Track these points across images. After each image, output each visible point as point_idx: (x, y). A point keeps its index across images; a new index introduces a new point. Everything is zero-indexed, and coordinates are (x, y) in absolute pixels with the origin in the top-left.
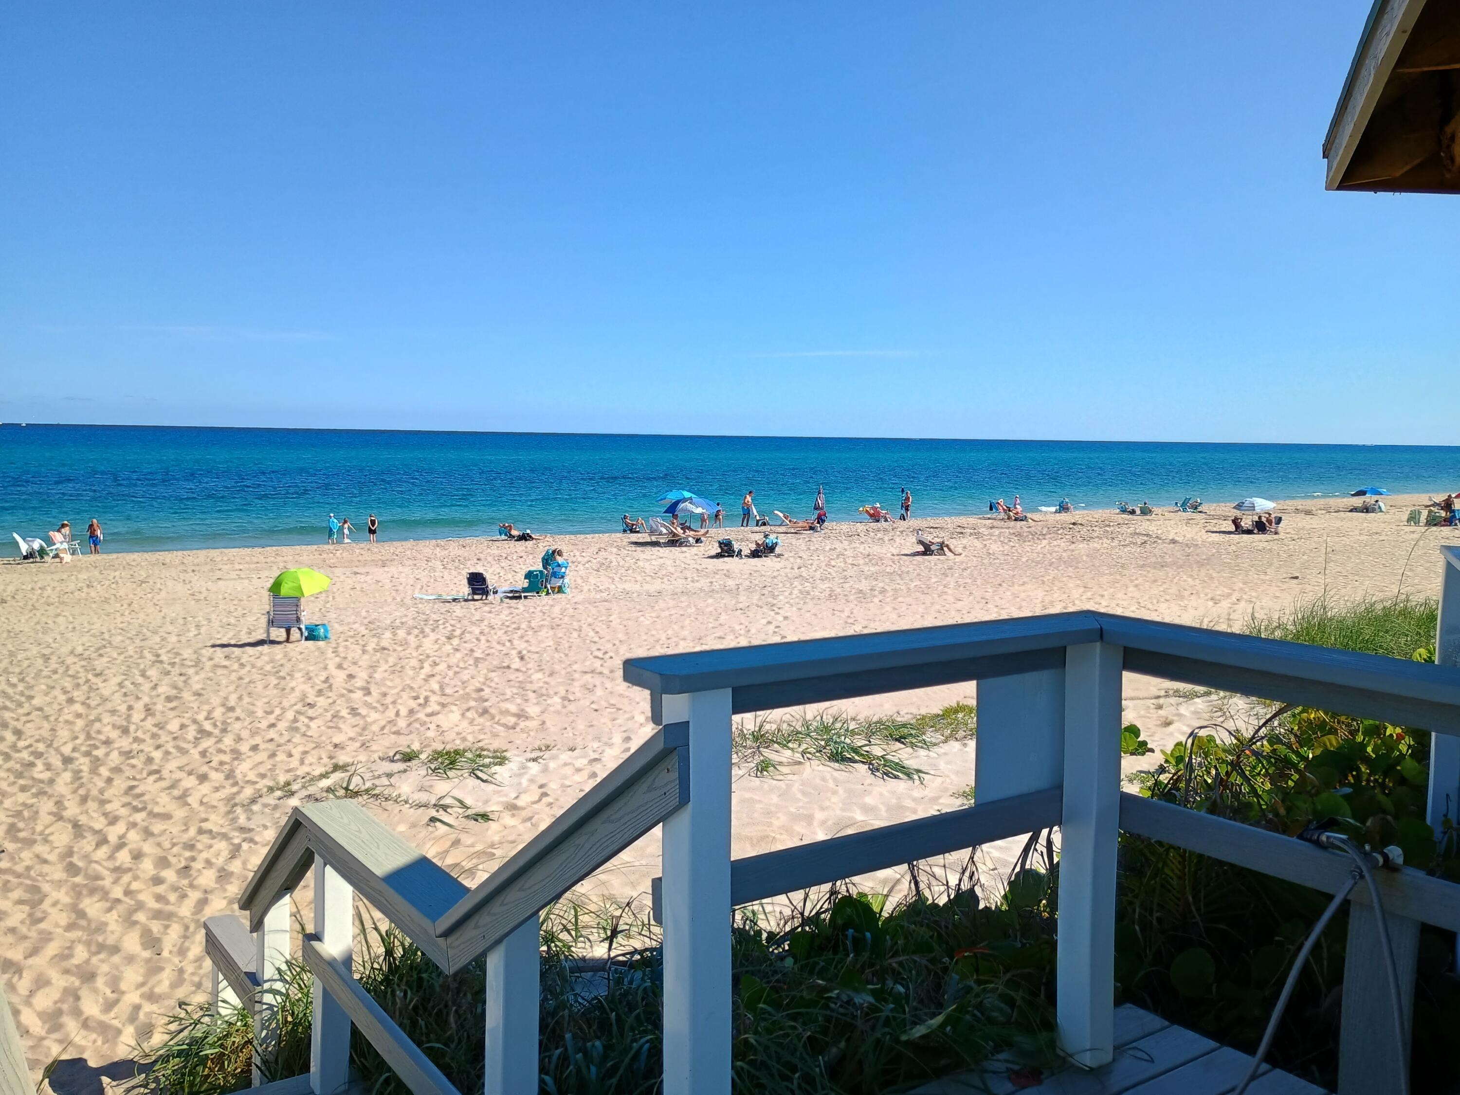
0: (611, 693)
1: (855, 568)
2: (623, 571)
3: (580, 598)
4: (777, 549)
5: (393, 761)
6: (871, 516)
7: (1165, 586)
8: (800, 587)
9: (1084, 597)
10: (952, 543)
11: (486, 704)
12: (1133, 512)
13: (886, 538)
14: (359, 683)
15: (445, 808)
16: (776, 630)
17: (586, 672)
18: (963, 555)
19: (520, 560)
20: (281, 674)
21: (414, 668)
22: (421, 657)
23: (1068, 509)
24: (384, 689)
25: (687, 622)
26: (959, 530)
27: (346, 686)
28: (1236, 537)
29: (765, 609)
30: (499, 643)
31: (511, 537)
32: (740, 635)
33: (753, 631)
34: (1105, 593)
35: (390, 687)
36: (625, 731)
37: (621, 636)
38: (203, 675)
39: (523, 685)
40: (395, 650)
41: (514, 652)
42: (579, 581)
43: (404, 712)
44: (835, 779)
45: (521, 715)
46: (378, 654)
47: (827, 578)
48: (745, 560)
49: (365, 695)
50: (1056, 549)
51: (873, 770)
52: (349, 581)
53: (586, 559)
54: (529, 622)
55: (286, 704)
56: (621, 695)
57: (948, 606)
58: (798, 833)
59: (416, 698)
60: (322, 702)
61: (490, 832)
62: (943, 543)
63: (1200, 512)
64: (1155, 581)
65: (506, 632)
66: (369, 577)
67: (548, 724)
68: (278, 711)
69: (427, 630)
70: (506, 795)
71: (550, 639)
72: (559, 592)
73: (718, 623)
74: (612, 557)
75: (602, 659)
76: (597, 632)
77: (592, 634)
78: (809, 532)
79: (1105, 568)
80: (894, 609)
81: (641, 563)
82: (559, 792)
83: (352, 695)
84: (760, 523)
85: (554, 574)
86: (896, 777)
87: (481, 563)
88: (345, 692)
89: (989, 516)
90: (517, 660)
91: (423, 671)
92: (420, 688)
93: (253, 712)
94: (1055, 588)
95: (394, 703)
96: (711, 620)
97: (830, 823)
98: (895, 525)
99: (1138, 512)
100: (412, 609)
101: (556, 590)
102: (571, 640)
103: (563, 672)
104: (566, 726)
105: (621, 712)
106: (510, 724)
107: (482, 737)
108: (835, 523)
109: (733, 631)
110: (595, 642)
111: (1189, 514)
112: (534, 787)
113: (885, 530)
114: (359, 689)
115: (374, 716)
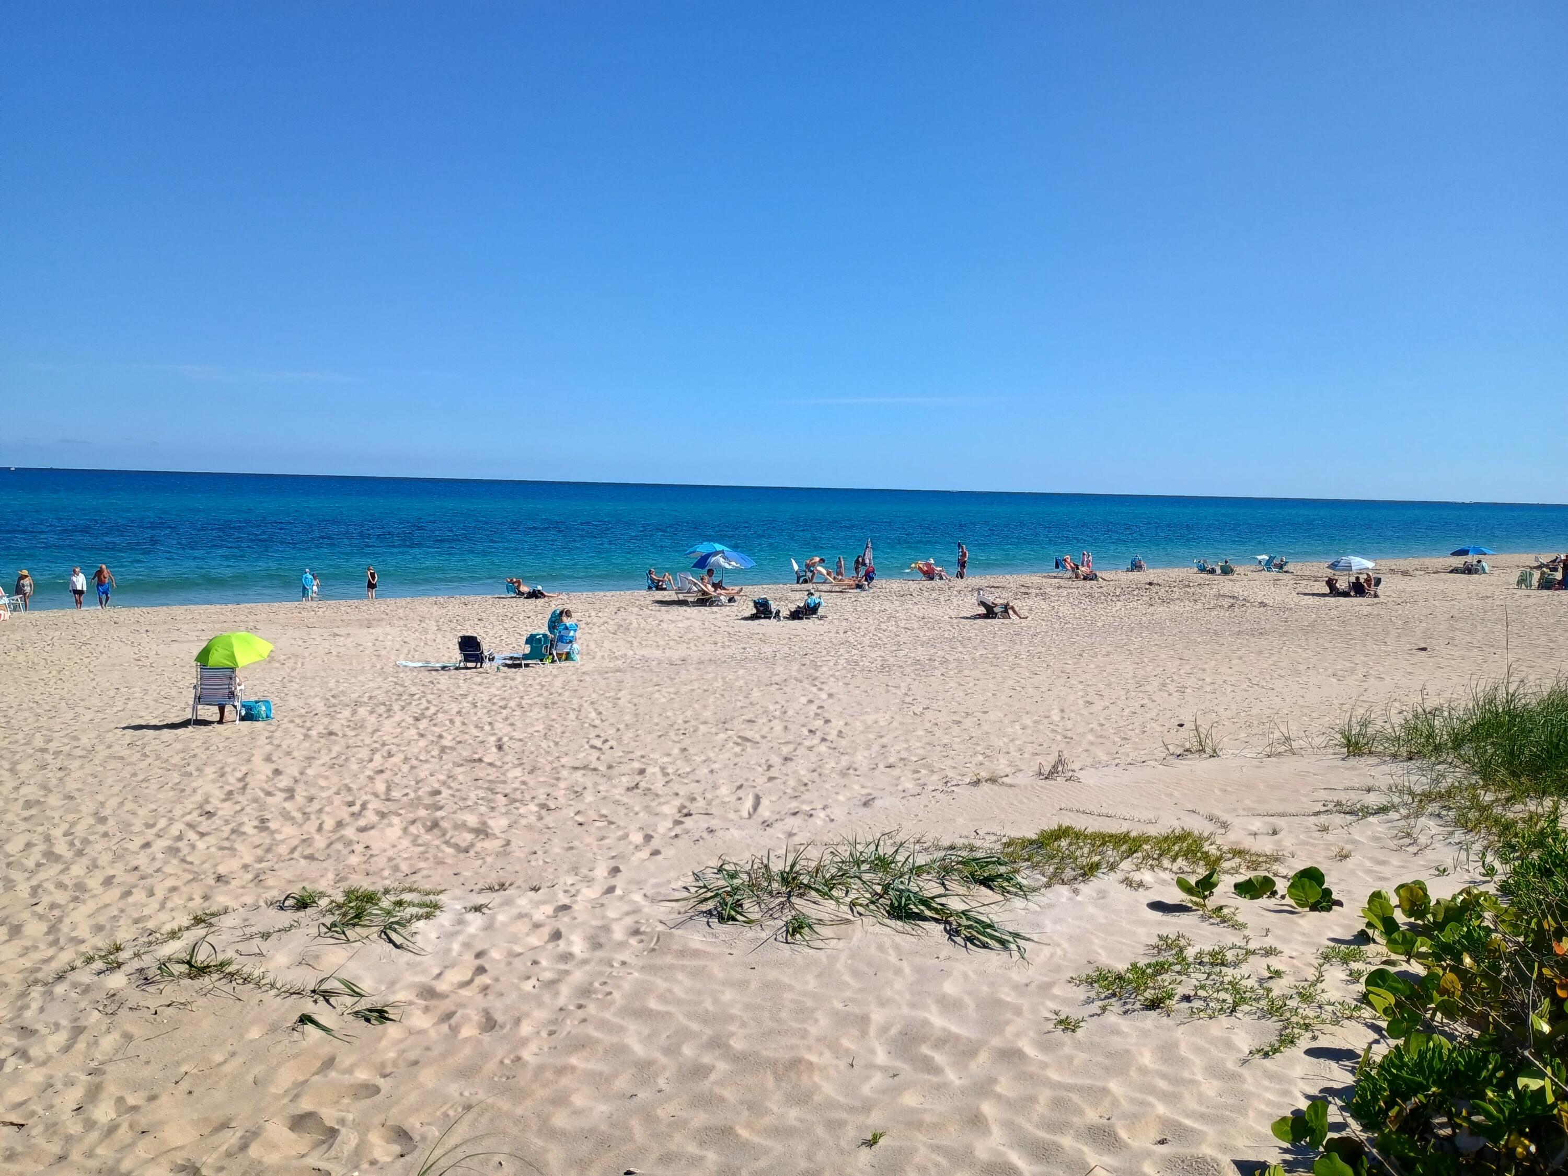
0: (604, 798)
1: (909, 633)
2: (643, 634)
3: (589, 667)
4: (820, 610)
5: (282, 908)
6: (925, 573)
7: (1274, 658)
8: (847, 656)
9: (1182, 671)
10: (1016, 604)
11: (439, 814)
12: (1213, 572)
13: (942, 599)
14: (284, 782)
15: (327, 995)
16: (819, 711)
17: (576, 768)
18: (1029, 619)
19: (527, 620)
20: (188, 769)
21: (361, 761)
22: (376, 745)
23: (1141, 567)
24: (313, 791)
25: (711, 700)
26: (1023, 590)
27: (266, 786)
28: (1332, 600)
29: (806, 684)
30: (477, 726)
31: (521, 594)
32: (775, 718)
33: (790, 712)
34: (1206, 666)
35: (322, 788)
36: (613, 857)
37: (628, 718)
38: (88, 769)
39: (493, 786)
40: (344, 735)
41: (492, 739)
42: (592, 646)
43: (329, 824)
44: (897, 948)
45: (482, 831)
46: (322, 740)
47: (877, 644)
48: (784, 622)
49: (286, 799)
50: (1133, 612)
51: (952, 933)
52: (326, 644)
53: (602, 621)
54: (522, 698)
55: (177, 812)
56: (617, 802)
57: (1023, 681)
58: (847, 1050)
59: (351, 804)
60: (227, 809)
61: (384, 1043)
62: (1008, 604)
63: (1286, 572)
64: (1261, 652)
65: (488, 712)
66: (350, 640)
67: (513, 846)
68: (162, 823)
69: (396, 707)
70: (424, 972)
71: (541, 721)
72: (566, 659)
73: (748, 701)
74: (633, 618)
75: (600, 749)
76: (600, 713)
77: (593, 715)
78: (855, 591)
79: (1196, 635)
80: (960, 684)
81: (664, 625)
82: (502, 966)
83: (269, 800)
84: (801, 580)
85: (561, 639)
86: (985, 946)
87: (481, 624)
88: (262, 795)
89: (1054, 574)
90: (494, 750)
91: (371, 765)
92: (360, 789)
93: (130, 825)
94: (1146, 660)
95: (320, 811)
96: (740, 698)
97: (894, 1031)
98: (951, 584)
99: (1219, 571)
100: (390, 679)
101: (564, 657)
102: (566, 723)
103: (548, 769)
104: (535, 849)
105: (613, 826)
106: (464, 845)
107: (422, 865)
108: (884, 581)
109: (766, 712)
110: (595, 727)
111: (1274, 574)
112: (469, 957)
113: (941, 589)
114: (281, 790)
115: (288, 830)
